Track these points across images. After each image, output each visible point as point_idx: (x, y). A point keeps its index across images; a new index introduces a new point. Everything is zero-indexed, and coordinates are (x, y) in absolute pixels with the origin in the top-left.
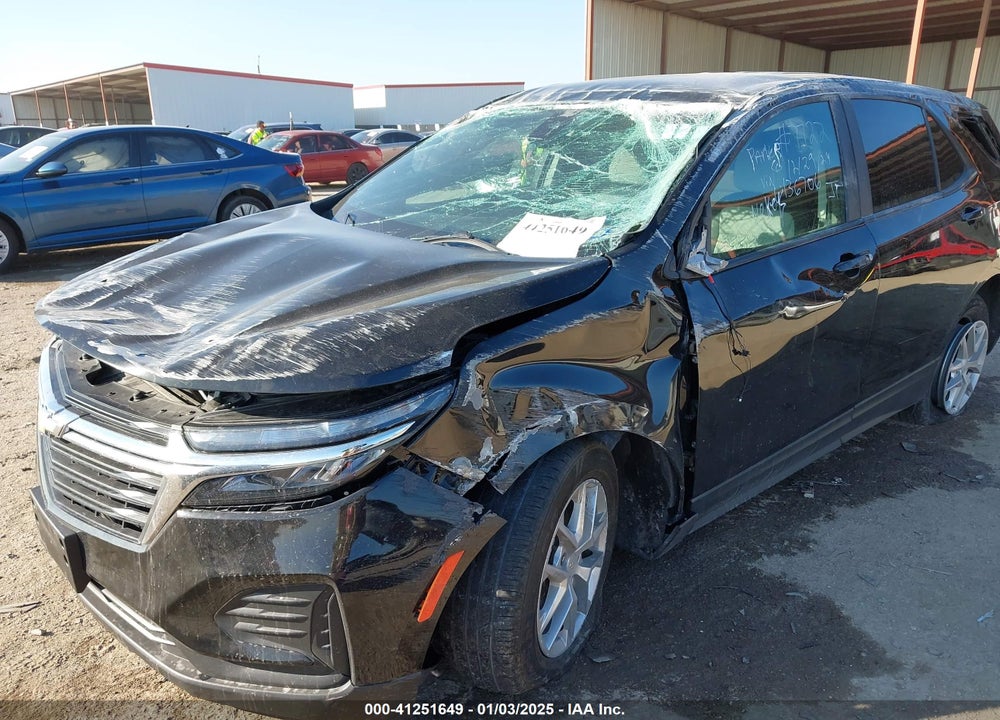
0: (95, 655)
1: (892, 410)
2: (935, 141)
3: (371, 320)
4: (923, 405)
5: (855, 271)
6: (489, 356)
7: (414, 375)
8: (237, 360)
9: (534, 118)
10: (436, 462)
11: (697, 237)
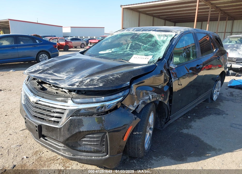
0: (39, 154)
1: (204, 99)
2: (211, 41)
3: (112, 75)
4: (209, 99)
5: (199, 69)
6: (136, 84)
7: (123, 87)
8: (84, 84)
9: (130, 35)
10: (126, 106)
11: (171, 60)
